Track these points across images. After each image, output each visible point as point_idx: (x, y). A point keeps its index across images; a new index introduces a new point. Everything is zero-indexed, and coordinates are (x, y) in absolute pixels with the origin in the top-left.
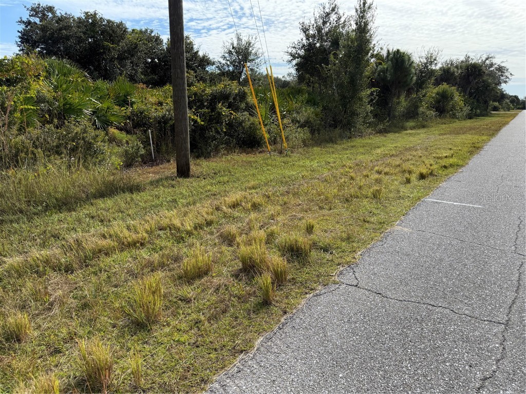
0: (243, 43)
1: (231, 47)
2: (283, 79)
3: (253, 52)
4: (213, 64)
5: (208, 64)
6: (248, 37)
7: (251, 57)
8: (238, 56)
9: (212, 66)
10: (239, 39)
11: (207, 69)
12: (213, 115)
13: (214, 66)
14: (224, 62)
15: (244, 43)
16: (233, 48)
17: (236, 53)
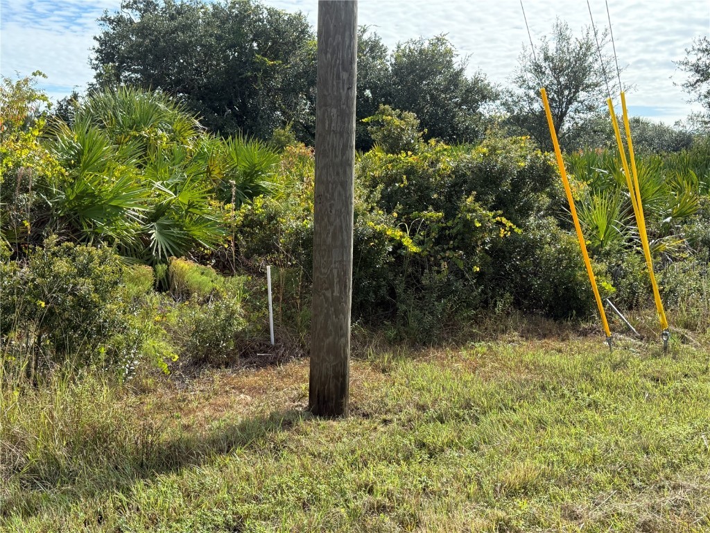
0: (572, 47)
1: (542, 56)
2: (677, 129)
3: (596, 66)
4: (495, 97)
5: (484, 98)
6: (585, 32)
7: (592, 79)
8: (557, 78)
9: (494, 101)
10: (562, 37)
11: (481, 109)
12: (449, 228)
13: (498, 102)
14: (520, 92)
15: (573, 45)
16: (546, 58)
17: (554, 69)
